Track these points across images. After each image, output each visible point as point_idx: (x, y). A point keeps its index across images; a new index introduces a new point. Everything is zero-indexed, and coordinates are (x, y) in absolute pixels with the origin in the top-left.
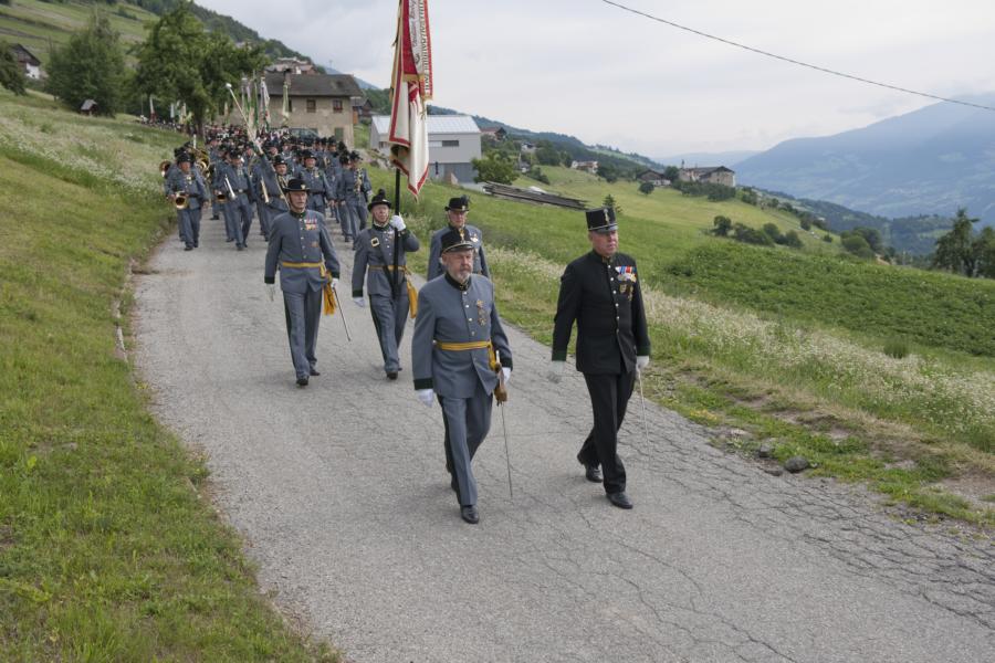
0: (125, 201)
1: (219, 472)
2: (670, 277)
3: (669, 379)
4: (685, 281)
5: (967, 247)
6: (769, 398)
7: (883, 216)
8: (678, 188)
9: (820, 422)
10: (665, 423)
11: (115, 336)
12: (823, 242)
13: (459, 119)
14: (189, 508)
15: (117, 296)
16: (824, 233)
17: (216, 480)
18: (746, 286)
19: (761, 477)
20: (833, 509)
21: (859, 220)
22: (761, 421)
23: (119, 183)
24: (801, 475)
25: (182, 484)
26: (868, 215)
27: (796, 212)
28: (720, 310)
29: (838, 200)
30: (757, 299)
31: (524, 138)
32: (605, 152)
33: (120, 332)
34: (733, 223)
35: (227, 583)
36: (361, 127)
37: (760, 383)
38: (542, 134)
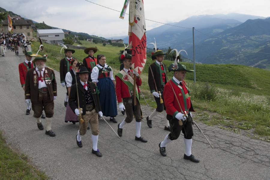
5: (171, 55)
31: (75, 34)
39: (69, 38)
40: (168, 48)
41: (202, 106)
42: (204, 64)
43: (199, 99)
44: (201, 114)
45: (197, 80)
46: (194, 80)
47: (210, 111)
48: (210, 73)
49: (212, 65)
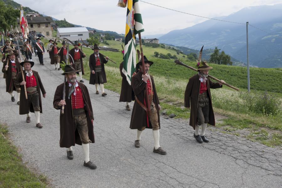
1: (12, 131)
5: (218, 57)
6: (165, 99)
7: (197, 50)
8: (144, 45)
9: (178, 104)
12: (183, 58)
13: (82, 28)
14: (1, 141)
16: (183, 55)
17: (11, 133)
18: (163, 70)
19: (163, 120)
20: (181, 126)
21: (192, 51)
22: (163, 105)
24: (173, 118)
26: (194, 50)
27: (175, 50)
29: (186, 46)
30: (166, 73)
31: (101, 33)
32: (124, 36)
34: (159, 53)
35: (13, 161)
37: (163, 95)
38: (106, 31)
39: (94, 38)
40: (215, 49)
41: (258, 122)
42: (261, 68)
43: (254, 112)
44: (258, 132)
45: (251, 88)
46: (247, 88)
47: (270, 128)
48: (269, 79)
49: (272, 69)
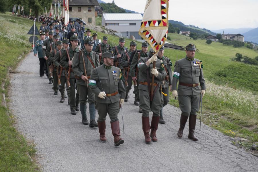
0: (8, 45)
1: (40, 151)
2: (218, 77)
3: (216, 118)
4: (223, 79)
8: (221, 42)
10: (214, 135)
11: (2, 97)
13: (136, 14)
14: (28, 165)
15: (3, 81)
17: (38, 154)
18: (248, 81)
19: (252, 158)
22: (253, 135)
23: (6, 38)
25: (25, 155)
28: (237, 90)
30: (252, 86)
32: (192, 28)
33: (4, 95)
34: (243, 56)
36: (98, 17)
37: (253, 120)
